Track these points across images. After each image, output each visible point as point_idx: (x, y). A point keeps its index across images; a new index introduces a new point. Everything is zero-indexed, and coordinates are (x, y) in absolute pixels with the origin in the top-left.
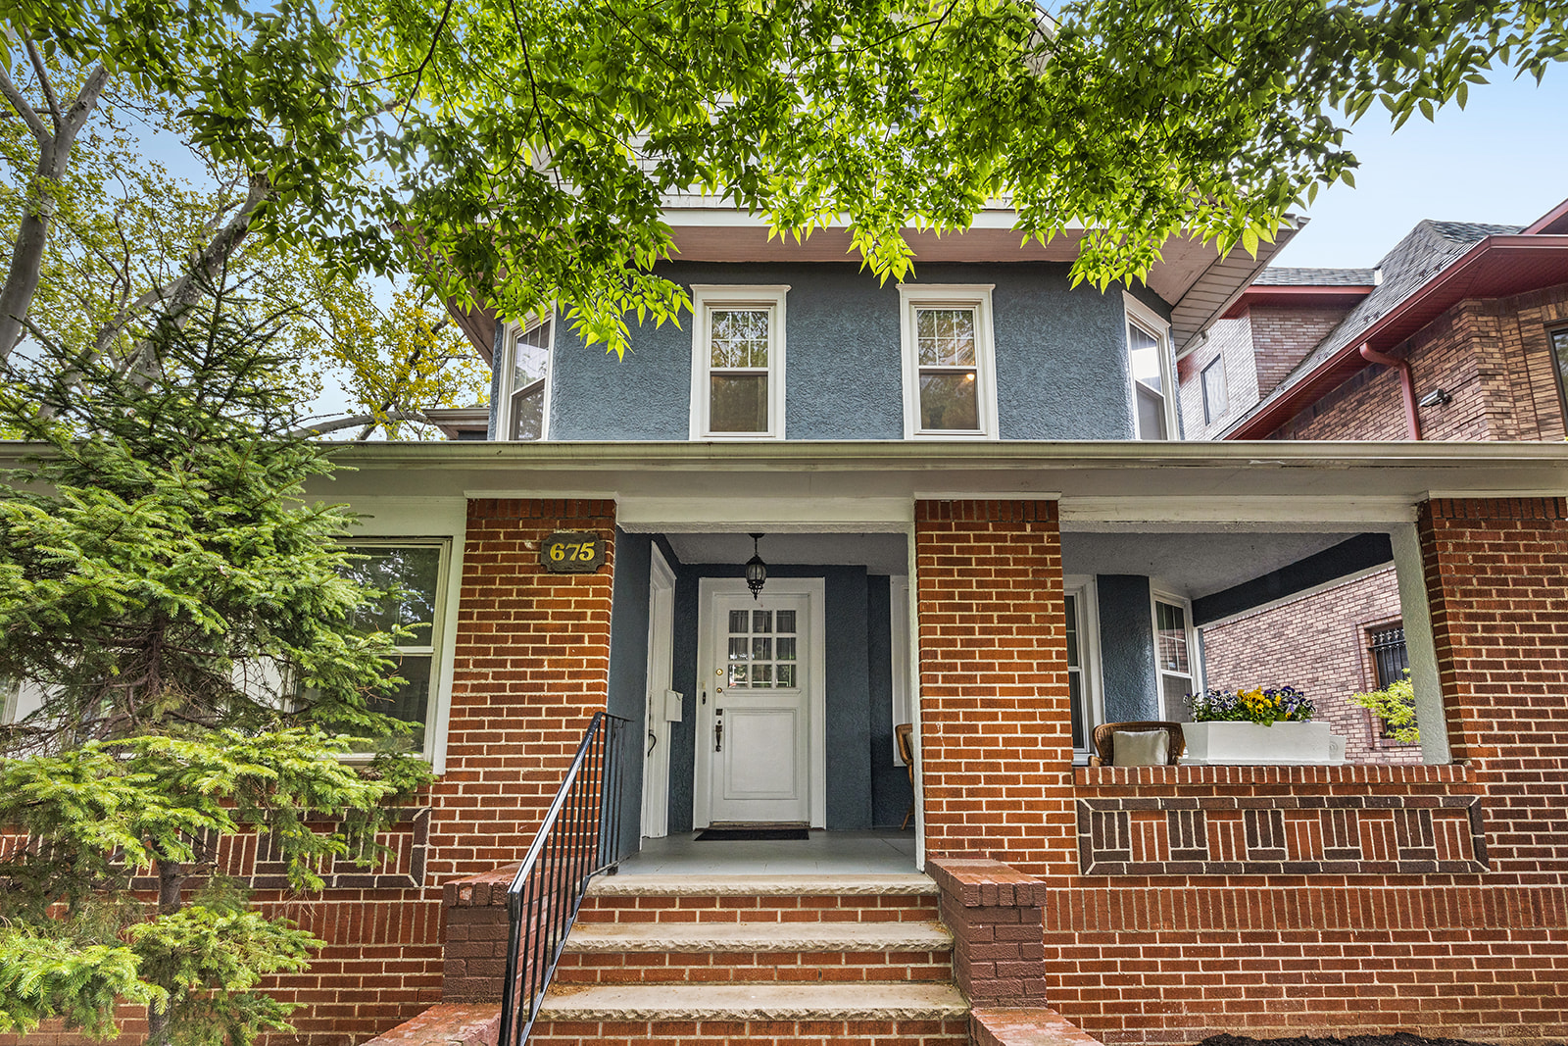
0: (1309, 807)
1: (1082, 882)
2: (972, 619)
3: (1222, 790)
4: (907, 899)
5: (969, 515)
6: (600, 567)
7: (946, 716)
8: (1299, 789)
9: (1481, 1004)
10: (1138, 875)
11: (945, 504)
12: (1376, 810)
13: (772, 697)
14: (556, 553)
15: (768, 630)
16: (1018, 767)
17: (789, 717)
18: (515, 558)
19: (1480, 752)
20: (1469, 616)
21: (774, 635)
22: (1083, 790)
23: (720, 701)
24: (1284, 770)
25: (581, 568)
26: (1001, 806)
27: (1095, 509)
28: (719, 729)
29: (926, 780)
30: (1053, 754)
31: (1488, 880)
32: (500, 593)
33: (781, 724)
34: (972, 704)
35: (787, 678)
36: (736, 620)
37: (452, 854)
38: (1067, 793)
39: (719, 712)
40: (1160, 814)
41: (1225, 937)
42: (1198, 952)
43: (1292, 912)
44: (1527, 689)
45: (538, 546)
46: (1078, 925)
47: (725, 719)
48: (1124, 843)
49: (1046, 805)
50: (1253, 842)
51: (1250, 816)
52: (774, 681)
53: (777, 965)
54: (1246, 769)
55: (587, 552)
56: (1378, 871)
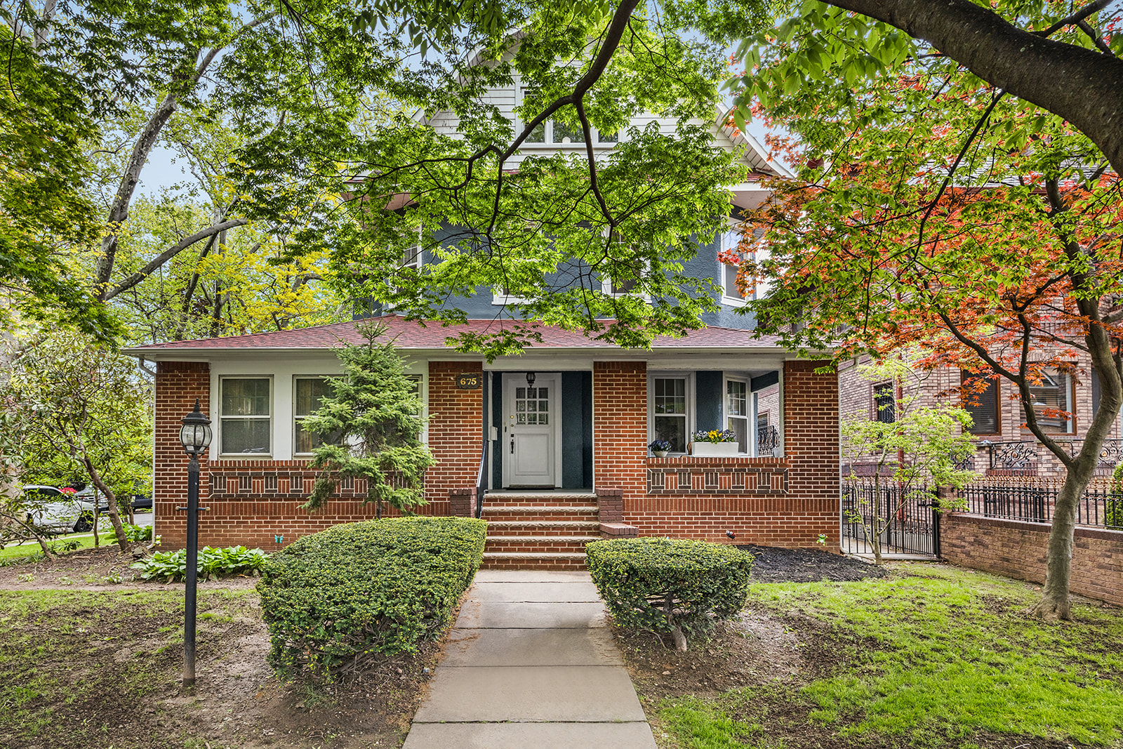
0: (728, 472)
1: (648, 496)
2: (613, 406)
3: (698, 466)
4: (587, 500)
5: (613, 367)
6: (479, 387)
7: (602, 440)
8: (725, 465)
9: (779, 536)
10: (667, 494)
11: (604, 363)
12: (751, 473)
13: (537, 429)
14: (463, 382)
15: (535, 397)
16: (627, 458)
17: (545, 438)
18: (448, 384)
19: (791, 453)
20: (794, 405)
21: (538, 400)
22: (649, 466)
23: (513, 430)
24: (720, 459)
25: (472, 387)
26: (621, 471)
27: (661, 364)
28: (512, 443)
29: (596, 462)
30: (640, 453)
31: (787, 496)
32: (443, 396)
33: (541, 441)
34: (612, 436)
35: (544, 420)
36: (520, 393)
37: (433, 486)
38: (644, 467)
39: (512, 436)
40: (676, 474)
41: (694, 514)
42: (686, 519)
43: (720, 506)
44: (812, 431)
45: (456, 379)
46: (645, 510)
47: (516, 439)
48: (663, 483)
49: (636, 471)
50: (707, 483)
51: (707, 474)
52: (538, 421)
53: (544, 515)
54: (707, 459)
55: (474, 381)
56: (748, 494)
